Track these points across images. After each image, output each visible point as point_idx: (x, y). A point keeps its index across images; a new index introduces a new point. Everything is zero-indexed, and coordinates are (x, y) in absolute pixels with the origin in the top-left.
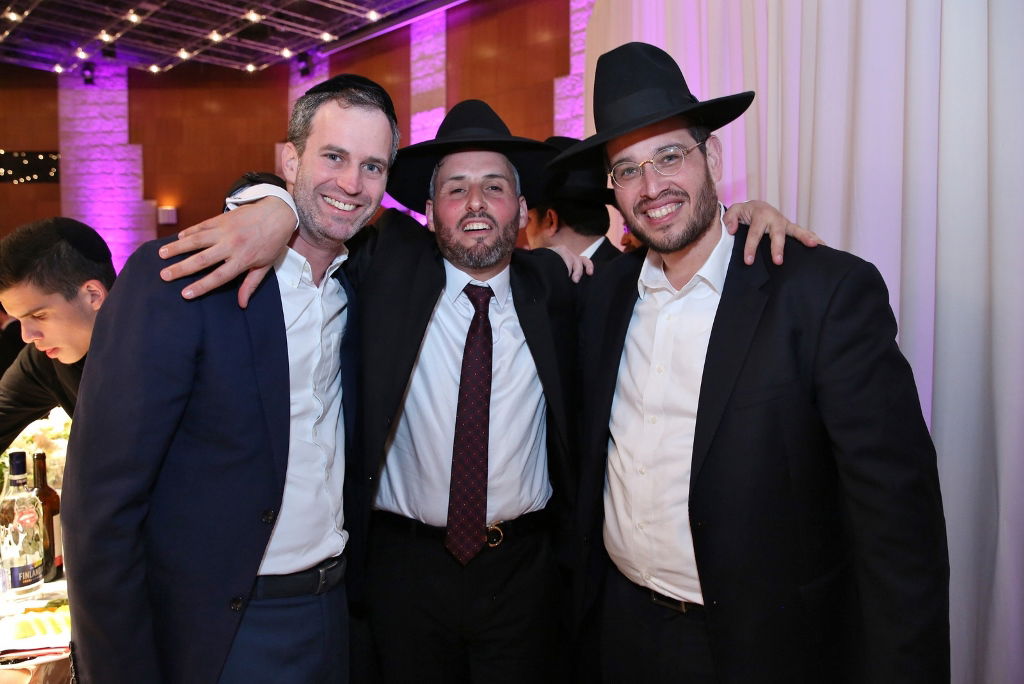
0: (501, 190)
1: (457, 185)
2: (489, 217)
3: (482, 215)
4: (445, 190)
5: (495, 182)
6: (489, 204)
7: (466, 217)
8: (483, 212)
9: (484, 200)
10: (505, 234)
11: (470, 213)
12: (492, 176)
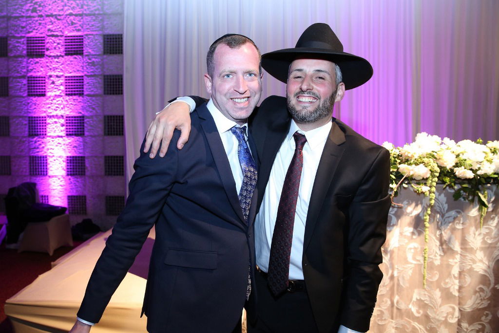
0: (324, 79)
1: (299, 74)
2: (314, 94)
3: (309, 93)
4: (292, 76)
5: (321, 74)
6: (315, 87)
7: (299, 93)
8: (309, 91)
9: (312, 84)
10: (324, 104)
11: (302, 91)
12: (319, 71)
